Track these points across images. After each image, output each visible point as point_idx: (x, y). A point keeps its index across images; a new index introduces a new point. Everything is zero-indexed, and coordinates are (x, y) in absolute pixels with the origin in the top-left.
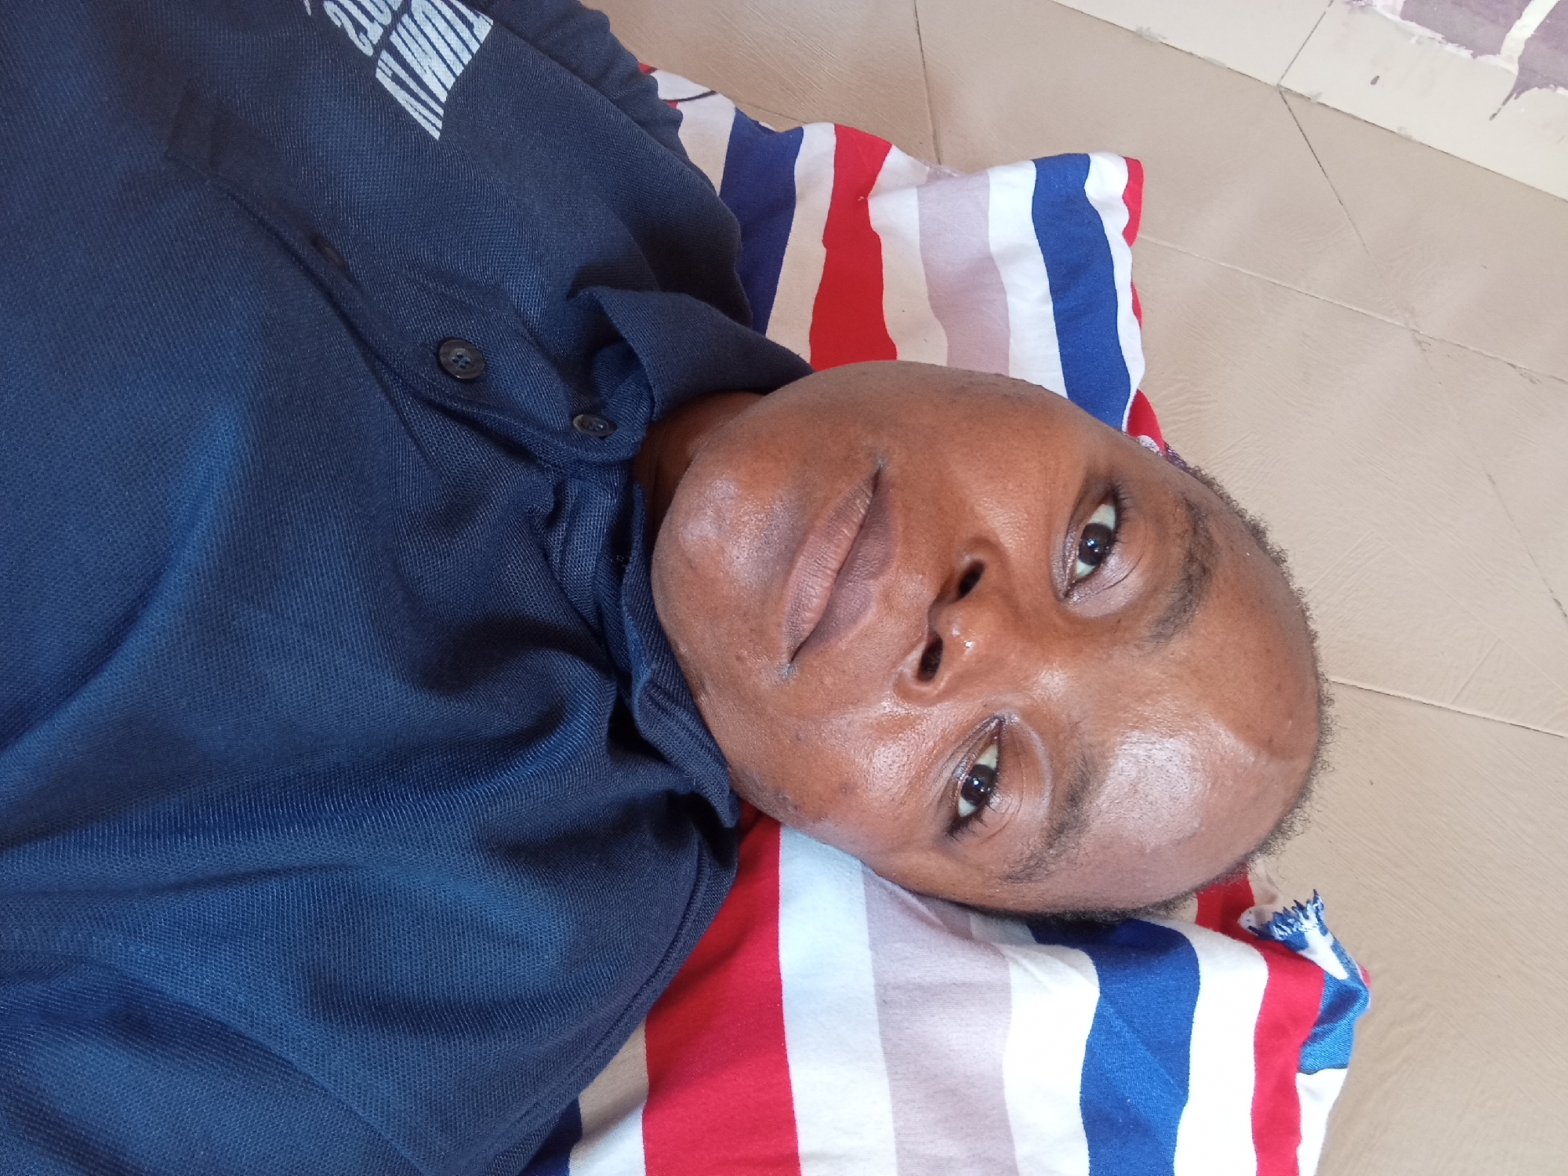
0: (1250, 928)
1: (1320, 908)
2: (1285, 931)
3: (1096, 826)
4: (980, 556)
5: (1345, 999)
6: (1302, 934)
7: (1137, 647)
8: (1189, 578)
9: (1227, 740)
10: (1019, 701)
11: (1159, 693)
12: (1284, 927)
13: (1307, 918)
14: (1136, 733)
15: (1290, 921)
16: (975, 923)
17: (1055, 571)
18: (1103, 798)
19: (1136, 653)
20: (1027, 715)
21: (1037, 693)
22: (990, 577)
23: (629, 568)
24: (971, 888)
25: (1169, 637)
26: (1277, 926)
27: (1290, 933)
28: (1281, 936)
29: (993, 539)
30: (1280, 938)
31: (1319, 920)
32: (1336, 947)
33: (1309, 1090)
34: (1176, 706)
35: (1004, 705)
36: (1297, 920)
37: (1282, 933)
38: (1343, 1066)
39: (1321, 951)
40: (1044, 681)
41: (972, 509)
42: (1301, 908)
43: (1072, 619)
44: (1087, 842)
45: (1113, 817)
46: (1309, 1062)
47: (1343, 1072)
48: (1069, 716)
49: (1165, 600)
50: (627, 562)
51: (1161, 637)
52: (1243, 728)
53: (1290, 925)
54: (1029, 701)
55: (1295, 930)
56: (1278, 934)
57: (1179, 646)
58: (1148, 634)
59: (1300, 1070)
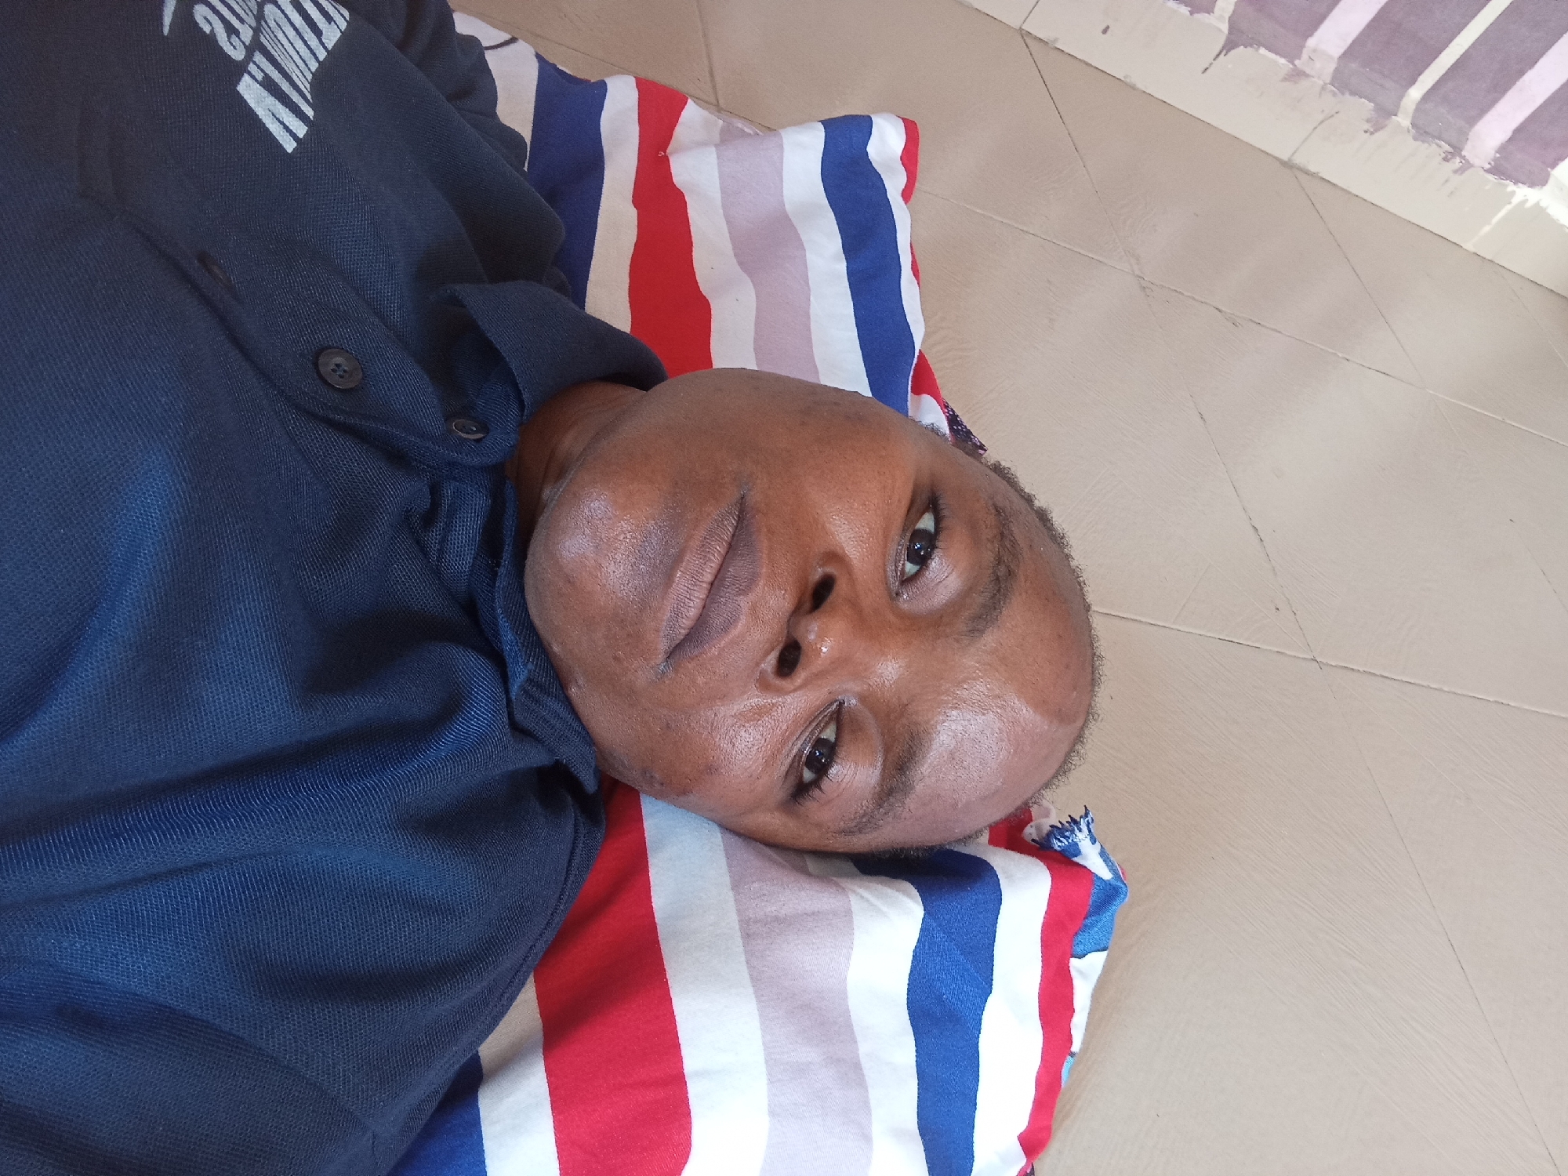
0: (1033, 840)
1: (1090, 821)
2: (1061, 842)
3: (919, 788)
4: (830, 569)
5: (1111, 894)
6: (1076, 844)
7: (957, 641)
8: (997, 579)
9: (1026, 713)
10: (856, 687)
11: (974, 679)
12: (1062, 839)
13: (1080, 830)
14: (954, 713)
15: (1067, 834)
16: (811, 864)
17: (890, 574)
18: (926, 766)
19: (956, 645)
20: (863, 698)
21: (874, 680)
22: (841, 588)
23: (502, 571)
24: (811, 838)
25: (982, 632)
26: (1056, 838)
27: (1067, 843)
28: (1059, 846)
29: (840, 552)
30: (1059, 849)
31: (1090, 831)
32: (1103, 854)
33: (1080, 972)
34: (988, 689)
35: (846, 691)
36: (1073, 832)
37: (1060, 844)
38: (1104, 949)
39: (1091, 858)
40: (880, 671)
41: (823, 527)
42: (1074, 821)
43: (903, 616)
44: (911, 802)
45: (933, 779)
46: (1079, 949)
47: (1105, 953)
48: (899, 699)
49: (979, 599)
50: (498, 565)
51: (975, 631)
52: (1040, 704)
53: (1067, 838)
54: (865, 687)
55: (1070, 841)
56: (1057, 845)
57: (990, 639)
58: (965, 629)
59: (1073, 956)
